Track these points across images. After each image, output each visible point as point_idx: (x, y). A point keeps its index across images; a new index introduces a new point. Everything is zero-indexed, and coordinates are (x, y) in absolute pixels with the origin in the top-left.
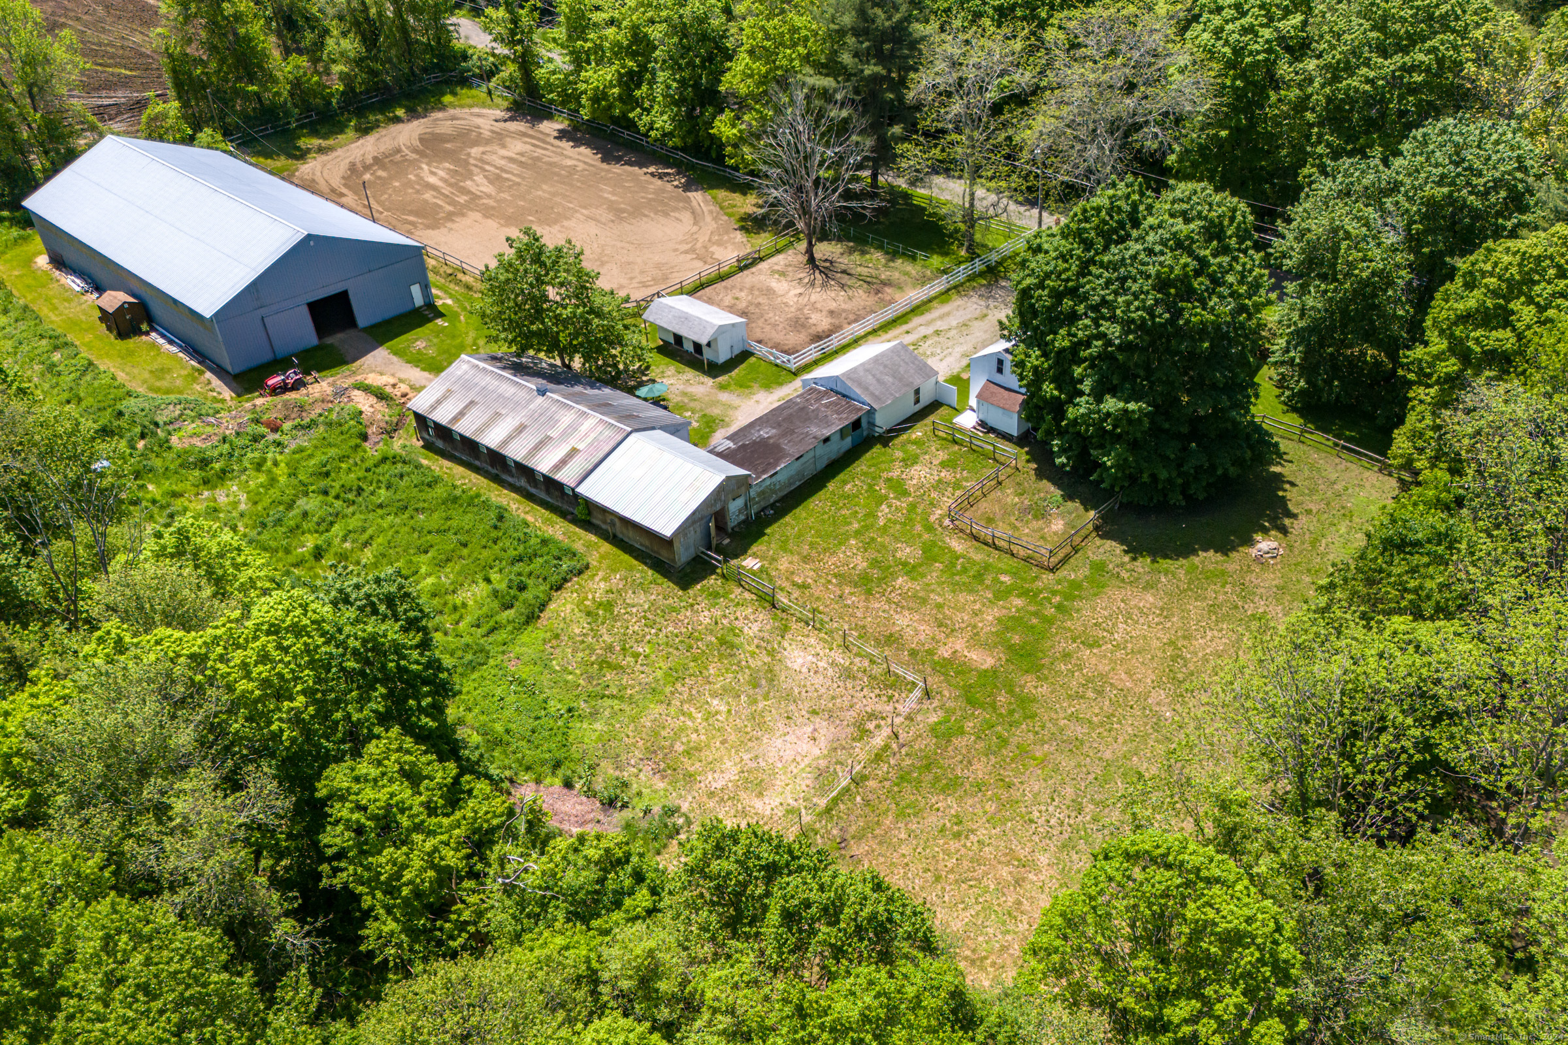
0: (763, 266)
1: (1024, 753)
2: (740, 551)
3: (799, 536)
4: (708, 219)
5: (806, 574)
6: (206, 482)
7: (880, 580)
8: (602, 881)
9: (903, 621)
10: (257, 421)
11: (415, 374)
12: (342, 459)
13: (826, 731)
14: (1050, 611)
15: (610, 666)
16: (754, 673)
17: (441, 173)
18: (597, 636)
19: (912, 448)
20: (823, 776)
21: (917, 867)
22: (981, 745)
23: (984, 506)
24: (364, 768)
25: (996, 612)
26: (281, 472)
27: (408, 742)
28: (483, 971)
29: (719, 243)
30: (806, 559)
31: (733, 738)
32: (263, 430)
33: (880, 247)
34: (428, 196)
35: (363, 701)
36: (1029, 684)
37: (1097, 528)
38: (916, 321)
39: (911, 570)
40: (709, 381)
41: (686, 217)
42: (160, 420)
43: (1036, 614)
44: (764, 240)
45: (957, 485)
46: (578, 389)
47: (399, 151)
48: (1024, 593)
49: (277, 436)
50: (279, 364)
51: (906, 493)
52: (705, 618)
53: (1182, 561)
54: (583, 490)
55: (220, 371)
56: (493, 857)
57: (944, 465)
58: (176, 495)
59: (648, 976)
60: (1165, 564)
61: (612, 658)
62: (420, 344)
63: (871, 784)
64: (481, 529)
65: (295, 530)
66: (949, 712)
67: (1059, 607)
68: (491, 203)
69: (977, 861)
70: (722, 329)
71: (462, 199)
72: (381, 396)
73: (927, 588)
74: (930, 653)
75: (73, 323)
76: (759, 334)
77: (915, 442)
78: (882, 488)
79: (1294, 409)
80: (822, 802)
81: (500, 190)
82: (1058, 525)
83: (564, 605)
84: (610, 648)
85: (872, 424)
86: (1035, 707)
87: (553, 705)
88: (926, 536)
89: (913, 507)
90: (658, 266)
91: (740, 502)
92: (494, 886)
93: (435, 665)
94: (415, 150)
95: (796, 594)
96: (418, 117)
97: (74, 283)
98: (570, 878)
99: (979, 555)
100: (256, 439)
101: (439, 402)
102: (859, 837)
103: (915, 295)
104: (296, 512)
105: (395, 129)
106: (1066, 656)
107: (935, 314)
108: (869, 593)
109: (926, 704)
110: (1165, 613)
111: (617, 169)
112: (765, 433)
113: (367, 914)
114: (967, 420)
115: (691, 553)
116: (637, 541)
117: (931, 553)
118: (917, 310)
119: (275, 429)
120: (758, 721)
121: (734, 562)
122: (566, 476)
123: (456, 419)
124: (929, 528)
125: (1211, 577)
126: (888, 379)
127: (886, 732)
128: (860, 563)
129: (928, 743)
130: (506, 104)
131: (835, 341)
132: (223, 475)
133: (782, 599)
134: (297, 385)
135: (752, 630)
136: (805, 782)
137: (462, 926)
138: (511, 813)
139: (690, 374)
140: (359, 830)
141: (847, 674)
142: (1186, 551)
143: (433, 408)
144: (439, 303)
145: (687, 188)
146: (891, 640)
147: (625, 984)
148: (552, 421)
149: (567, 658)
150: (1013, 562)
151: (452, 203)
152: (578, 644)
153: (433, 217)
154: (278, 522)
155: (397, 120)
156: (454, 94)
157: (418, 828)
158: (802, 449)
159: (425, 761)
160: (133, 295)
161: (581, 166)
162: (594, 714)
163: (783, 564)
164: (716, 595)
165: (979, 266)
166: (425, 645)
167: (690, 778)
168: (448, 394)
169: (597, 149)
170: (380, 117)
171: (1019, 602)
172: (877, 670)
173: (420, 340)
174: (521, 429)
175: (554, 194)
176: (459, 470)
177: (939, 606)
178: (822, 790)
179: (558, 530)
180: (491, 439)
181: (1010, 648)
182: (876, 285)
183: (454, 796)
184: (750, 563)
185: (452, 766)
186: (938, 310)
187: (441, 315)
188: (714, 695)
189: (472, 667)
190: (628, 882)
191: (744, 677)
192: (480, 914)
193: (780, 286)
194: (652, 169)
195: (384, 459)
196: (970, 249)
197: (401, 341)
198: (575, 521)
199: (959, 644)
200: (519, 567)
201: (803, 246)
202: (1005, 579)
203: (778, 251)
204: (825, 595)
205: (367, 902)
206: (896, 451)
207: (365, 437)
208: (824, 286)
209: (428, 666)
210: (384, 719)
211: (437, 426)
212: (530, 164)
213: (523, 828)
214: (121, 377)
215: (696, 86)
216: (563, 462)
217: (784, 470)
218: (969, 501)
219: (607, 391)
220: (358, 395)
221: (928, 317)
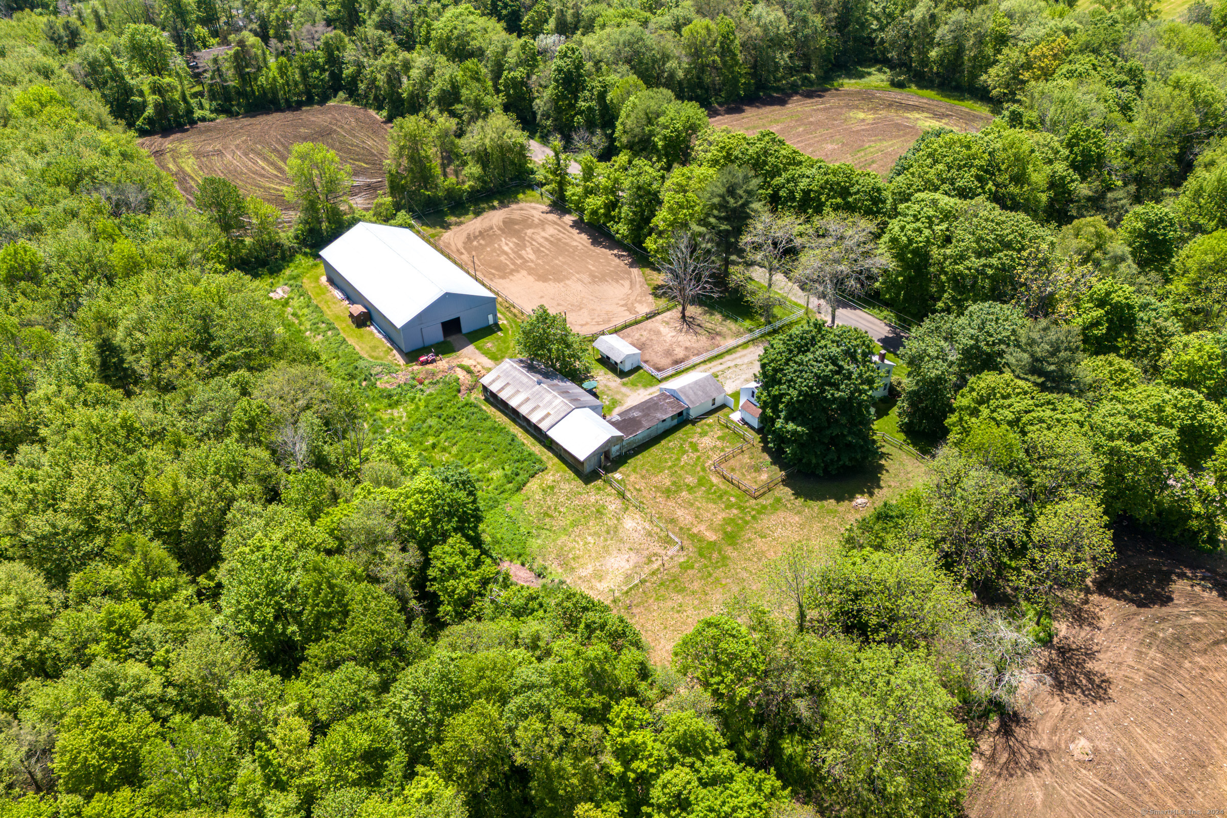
0: (659, 317)
1: (717, 581)
2: (614, 469)
3: (643, 465)
4: (638, 286)
5: (641, 485)
6: (390, 405)
7: (675, 492)
8: (527, 604)
9: (680, 513)
10: (414, 378)
11: (486, 362)
12: (449, 401)
13: (634, 558)
14: (748, 518)
15: (549, 516)
16: (609, 527)
17: (511, 245)
18: (545, 501)
19: (706, 428)
20: (628, 577)
21: (658, 622)
22: (699, 575)
23: (732, 462)
24: (447, 548)
25: (724, 515)
26: (422, 404)
27: (464, 540)
28: (480, 626)
29: (640, 302)
30: (643, 477)
31: (594, 555)
32: (416, 383)
33: (721, 312)
34: (503, 258)
35: (450, 521)
36: (729, 551)
37: (783, 481)
38: (728, 357)
39: (690, 489)
40: (618, 380)
41: (627, 284)
42: (373, 372)
43: (741, 518)
44: (662, 303)
45: (722, 450)
46: (555, 382)
47: (492, 228)
48: (739, 508)
49: (421, 387)
50: (425, 350)
51: (697, 450)
52: (592, 499)
53: (819, 503)
54: (549, 433)
55: (400, 351)
56: (488, 588)
57: (719, 438)
58: (377, 410)
59: (536, 638)
60: (810, 503)
61: (550, 512)
62: (489, 345)
63: (648, 584)
64: (504, 444)
65: (425, 434)
66: (690, 558)
67: (754, 517)
68: (532, 265)
69: (684, 623)
70: (628, 356)
71: (519, 262)
72: (469, 371)
73: (695, 499)
74: (689, 530)
75: (337, 317)
76: (647, 357)
77: (708, 425)
78: (686, 447)
79: (903, 431)
80: (625, 589)
81: (538, 258)
82: (764, 477)
83: (534, 485)
84: (549, 507)
85: (688, 414)
86: (728, 562)
87: (522, 530)
88: (701, 473)
89: (699, 458)
90: (607, 313)
91: (617, 447)
92: (487, 599)
93: (477, 509)
94: (500, 229)
95: (635, 493)
96: (505, 207)
97: (338, 295)
98: (514, 602)
99: (723, 486)
100: (413, 387)
101: (494, 381)
102: (637, 606)
103: (731, 342)
104: (425, 425)
105: (492, 213)
106: (750, 540)
107: (738, 355)
108: (668, 497)
109: (681, 553)
110: (802, 526)
111: (599, 250)
112: (636, 414)
113: (441, 603)
114: (736, 416)
115: (592, 468)
116: (570, 460)
117: (701, 482)
118: (729, 351)
119: (421, 383)
120: (606, 549)
121: (610, 475)
122: (543, 426)
123: (500, 391)
124: (704, 469)
125: (829, 512)
126: (700, 393)
127: (660, 562)
128: (668, 482)
129: (676, 571)
130: (549, 202)
131: (682, 366)
132: (397, 403)
133: (628, 495)
134: (433, 361)
135: (612, 507)
136: (621, 578)
137: (474, 612)
138: (498, 573)
139: (611, 375)
140: (442, 571)
141: (649, 534)
142: (822, 498)
143: (491, 383)
144: (500, 322)
145: (631, 265)
146: (673, 521)
147: (527, 641)
148: (542, 398)
149: (531, 510)
150: (738, 492)
151: (514, 264)
152: (537, 504)
153: (504, 272)
154: (419, 429)
155: (494, 208)
156: (524, 193)
157: (463, 574)
158: (651, 424)
159: (468, 547)
160: (366, 307)
161: (580, 246)
162: (538, 536)
163: (632, 478)
164: (599, 489)
165: (769, 328)
166: (474, 502)
167: (572, 569)
168: (498, 377)
169: (591, 236)
170: (485, 206)
171: (735, 511)
172: (663, 534)
173: (488, 343)
174: (527, 400)
175: (564, 263)
176: (499, 413)
177: (698, 508)
178: (626, 583)
179: (537, 449)
180: (513, 403)
181: (725, 533)
182: (713, 334)
183: (478, 563)
184: (617, 476)
185: (478, 551)
186: (741, 352)
187: (500, 330)
188: (590, 535)
189: (492, 507)
190: (536, 607)
191: (604, 529)
192: (481, 609)
193: (664, 330)
194: (616, 252)
195: (466, 404)
196: (767, 317)
197: (480, 343)
198: (545, 446)
199: (702, 528)
200: (517, 464)
201: (680, 308)
202: (733, 499)
203: (668, 310)
204: (647, 495)
205: (442, 598)
206: (698, 429)
207: (459, 391)
208: (686, 332)
209: (474, 511)
210: (456, 530)
211: (492, 393)
212: (555, 243)
213: (501, 580)
214: (358, 348)
215: (642, 214)
216: (543, 419)
217: (640, 433)
218: (726, 459)
219: (569, 383)
220: (458, 370)
221: (734, 356)
